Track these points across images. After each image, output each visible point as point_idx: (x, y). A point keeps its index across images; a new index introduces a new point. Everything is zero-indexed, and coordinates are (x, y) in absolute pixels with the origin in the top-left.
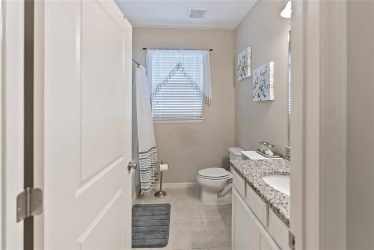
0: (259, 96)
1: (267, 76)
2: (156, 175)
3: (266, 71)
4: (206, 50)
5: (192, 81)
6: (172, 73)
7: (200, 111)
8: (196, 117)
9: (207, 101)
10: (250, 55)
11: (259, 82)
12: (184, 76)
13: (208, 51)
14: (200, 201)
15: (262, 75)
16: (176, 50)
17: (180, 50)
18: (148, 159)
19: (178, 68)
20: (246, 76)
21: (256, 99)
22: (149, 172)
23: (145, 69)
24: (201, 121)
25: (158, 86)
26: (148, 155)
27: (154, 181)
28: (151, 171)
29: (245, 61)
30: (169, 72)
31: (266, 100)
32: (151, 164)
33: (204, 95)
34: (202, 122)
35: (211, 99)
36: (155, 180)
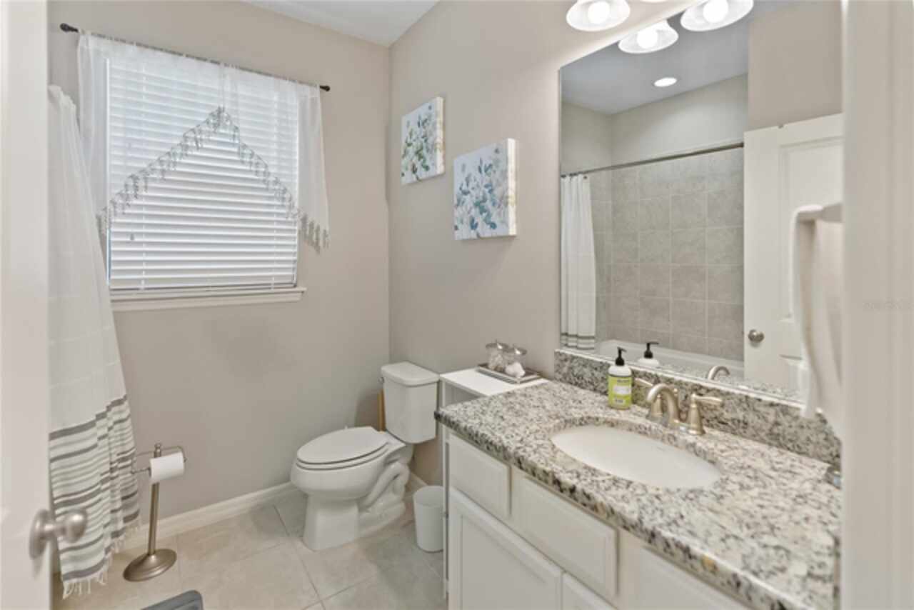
0: (474, 226)
1: (498, 173)
2: (126, 501)
3: (497, 161)
4: (311, 85)
5: (266, 174)
6: (191, 140)
7: (291, 266)
8: (275, 284)
9: (314, 237)
10: (440, 119)
11: (473, 189)
12: (238, 154)
13: (318, 90)
14: (302, 541)
15: (483, 172)
16: (208, 65)
17: (222, 65)
18: (95, 451)
19: (216, 126)
20: (431, 172)
21: (464, 232)
22: (100, 500)
23: (73, 108)
24: (297, 297)
25: (134, 178)
26: (95, 434)
27: (121, 525)
28: (108, 492)
29: (426, 133)
30: (181, 134)
31: (494, 235)
32: (107, 467)
33: (304, 220)
34: (298, 299)
35: (325, 231)
36: (126, 519)
